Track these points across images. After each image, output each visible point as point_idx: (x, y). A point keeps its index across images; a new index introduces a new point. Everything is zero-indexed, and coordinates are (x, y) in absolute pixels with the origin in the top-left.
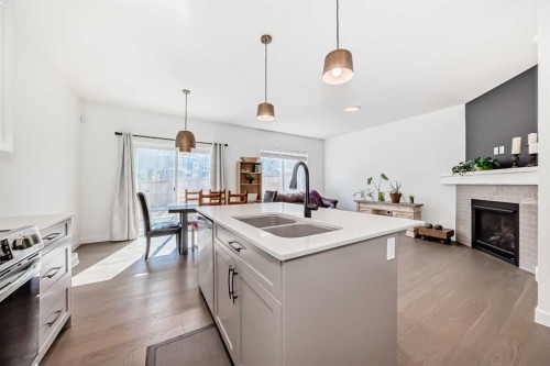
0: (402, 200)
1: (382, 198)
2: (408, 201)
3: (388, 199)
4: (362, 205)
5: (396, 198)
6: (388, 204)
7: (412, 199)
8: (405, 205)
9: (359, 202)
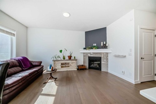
0: (72, 58)
1: (64, 58)
2: (74, 58)
3: (67, 58)
4: (56, 62)
5: (70, 57)
6: (67, 60)
7: (75, 57)
8: (73, 60)
9: (55, 61)
